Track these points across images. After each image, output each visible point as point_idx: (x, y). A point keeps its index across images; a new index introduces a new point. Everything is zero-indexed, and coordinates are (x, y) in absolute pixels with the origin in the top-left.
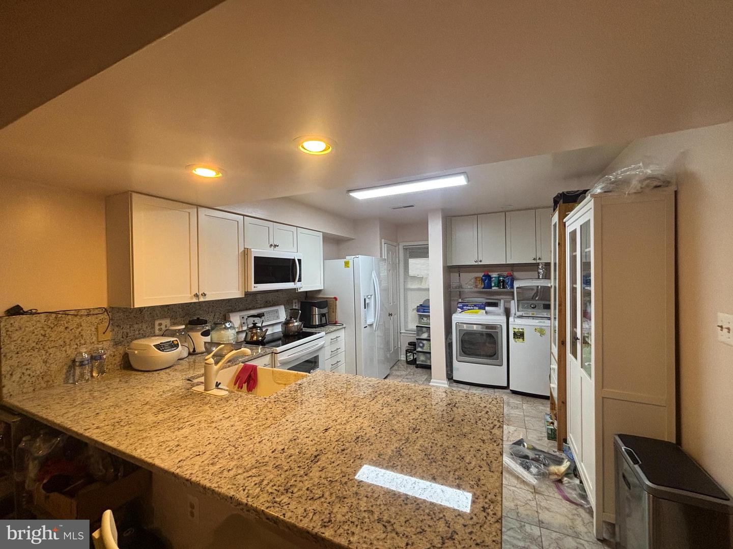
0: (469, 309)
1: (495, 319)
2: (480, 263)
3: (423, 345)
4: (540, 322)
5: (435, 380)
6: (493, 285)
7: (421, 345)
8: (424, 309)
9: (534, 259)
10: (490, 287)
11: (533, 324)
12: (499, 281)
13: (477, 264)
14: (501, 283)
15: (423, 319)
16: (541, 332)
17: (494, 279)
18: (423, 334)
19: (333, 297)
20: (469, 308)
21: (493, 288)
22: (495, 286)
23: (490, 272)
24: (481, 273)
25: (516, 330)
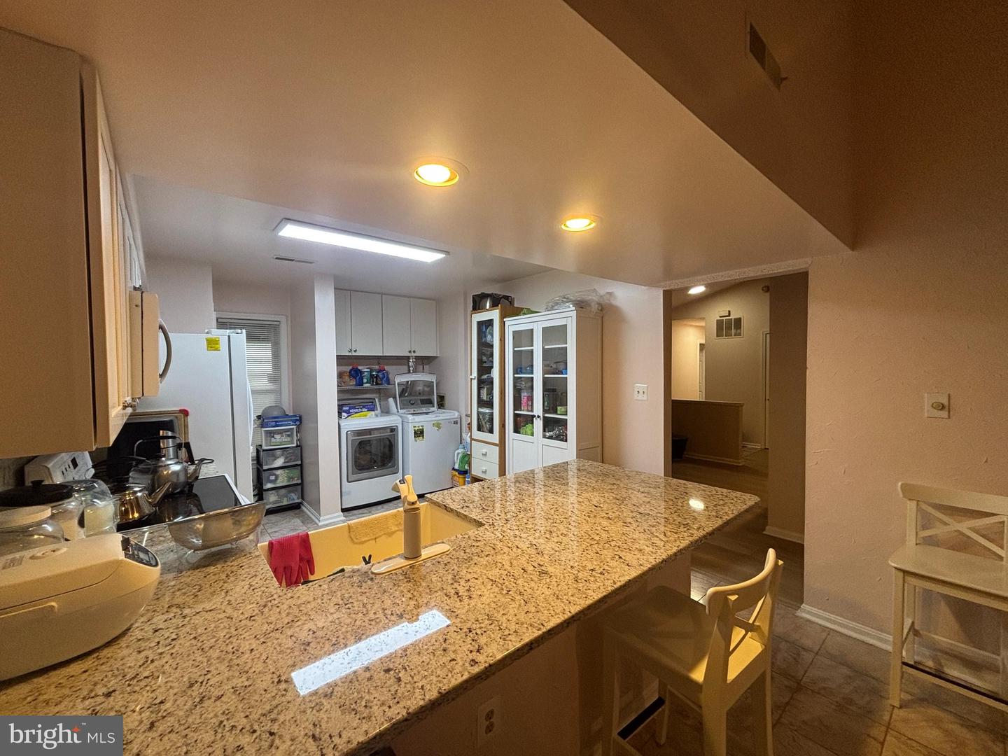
0: (356, 413)
1: (389, 421)
2: (354, 354)
3: (277, 477)
4: (437, 416)
5: (325, 517)
6: (365, 381)
7: (273, 478)
8: (276, 422)
9: (410, 352)
10: (362, 384)
11: (430, 419)
12: (372, 376)
13: (350, 354)
14: (374, 379)
15: (273, 437)
16: (438, 425)
17: (366, 373)
18: (278, 460)
19: (178, 409)
20: (357, 410)
21: (365, 385)
22: (367, 383)
23: (360, 365)
24: (347, 367)
25: (416, 429)
